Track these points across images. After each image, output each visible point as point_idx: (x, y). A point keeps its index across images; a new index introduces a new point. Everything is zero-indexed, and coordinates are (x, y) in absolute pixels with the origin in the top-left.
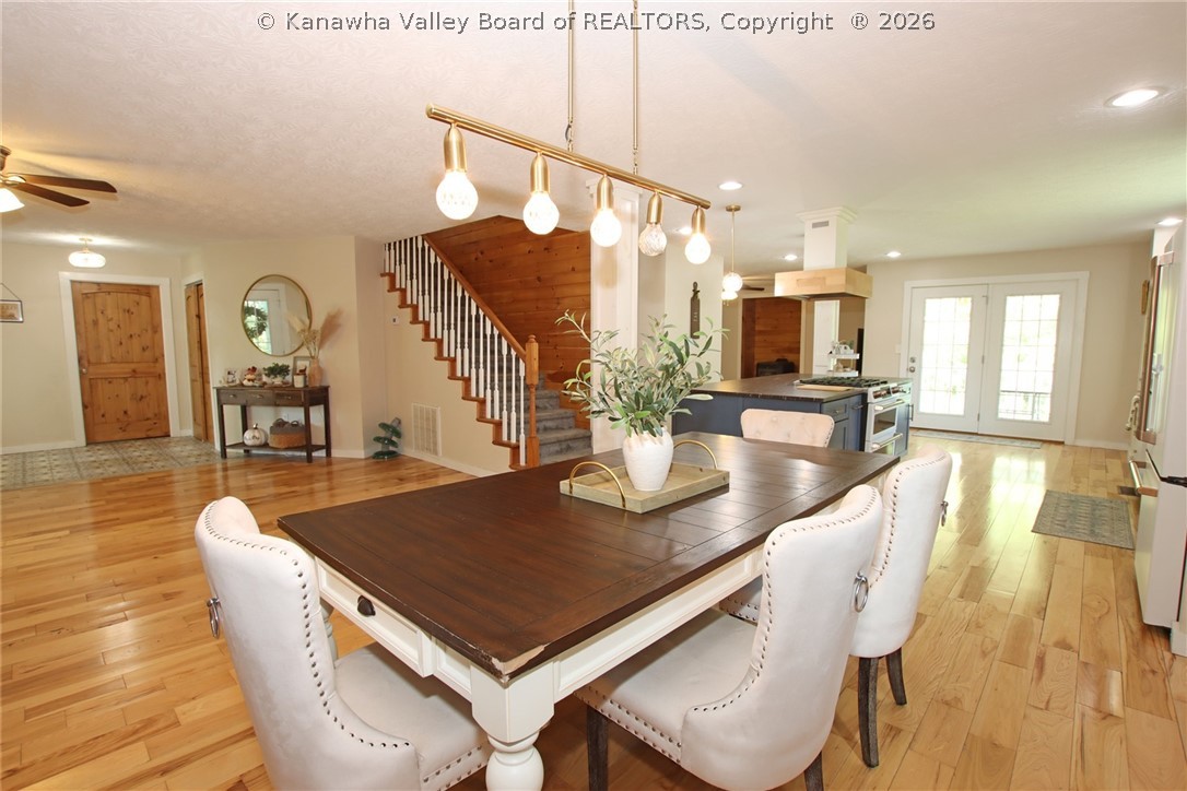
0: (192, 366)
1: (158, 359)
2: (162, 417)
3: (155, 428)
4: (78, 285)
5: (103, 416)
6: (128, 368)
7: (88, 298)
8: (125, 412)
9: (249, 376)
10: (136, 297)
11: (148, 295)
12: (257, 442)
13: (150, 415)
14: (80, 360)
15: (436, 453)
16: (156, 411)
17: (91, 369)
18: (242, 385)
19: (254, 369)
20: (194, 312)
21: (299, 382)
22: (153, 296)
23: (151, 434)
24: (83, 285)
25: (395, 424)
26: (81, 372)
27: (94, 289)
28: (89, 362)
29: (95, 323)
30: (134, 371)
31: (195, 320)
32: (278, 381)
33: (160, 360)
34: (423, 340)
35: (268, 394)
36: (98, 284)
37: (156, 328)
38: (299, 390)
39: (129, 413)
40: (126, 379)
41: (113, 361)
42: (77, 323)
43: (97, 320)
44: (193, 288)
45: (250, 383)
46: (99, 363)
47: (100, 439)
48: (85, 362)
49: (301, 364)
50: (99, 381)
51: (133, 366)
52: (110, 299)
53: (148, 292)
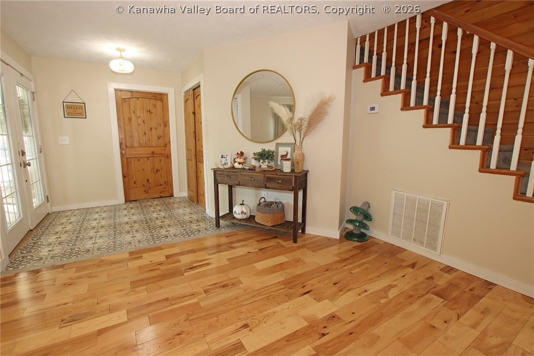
0: (188, 150)
1: (167, 145)
2: (169, 183)
3: (165, 191)
4: (119, 93)
5: (135, 183)
6: (149, 150)
7: (125, 101)
8: (148, 181)
9: (238, 160)
10: (153, 102)
11: (161, 100)
12: (244, 217)
13: (162, 182)
14: (121, 144)
15: (435, 249)
16: (166, 180)
17: (128, 151)
18: (233, 167)
19: (242, 154)
20: (191, 110)
21: (287, 167)
22: (164, 101)
23: (162, 195)
24: (123, 92)
25: (365, 208)
26: (121, 153)
27: (129, 95)
28: (126, 146)
29: (130, 119)
30: (153, 153)
31: (192, 115)
32: (264, 165)
33: (168, 145)
34: (424, 127)
35: (261, 177)
36: (131, 92)
37: (166, 124)
38: (286, 174)
39: (150, 181)
40: (148, 158)
41: (141, 146)
42: (119, 119)
43: (131, 117)
44: (191, 92)
45: (240, 166)
46: (132, 147)
47: (133, 198)
48: (124, 146)
49: (282, 151)
50: (132, 159)
51: (152, 149)
52: (139, 103)
53: (160, 98)
